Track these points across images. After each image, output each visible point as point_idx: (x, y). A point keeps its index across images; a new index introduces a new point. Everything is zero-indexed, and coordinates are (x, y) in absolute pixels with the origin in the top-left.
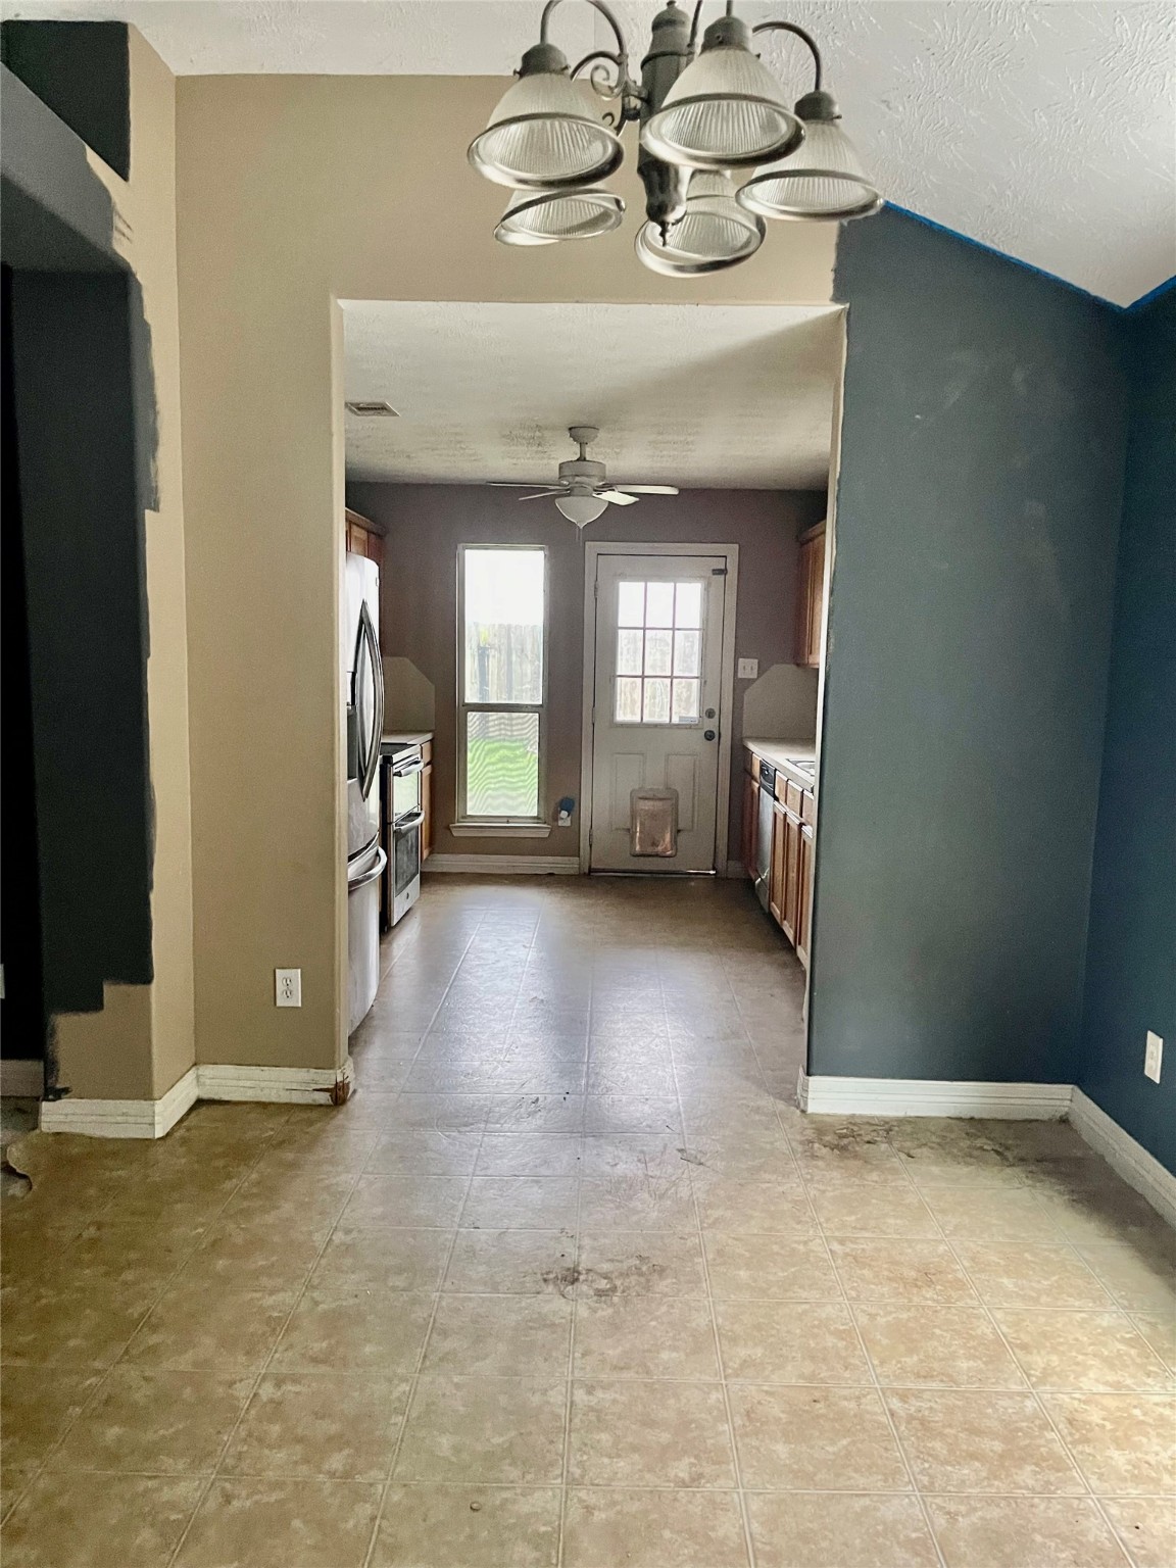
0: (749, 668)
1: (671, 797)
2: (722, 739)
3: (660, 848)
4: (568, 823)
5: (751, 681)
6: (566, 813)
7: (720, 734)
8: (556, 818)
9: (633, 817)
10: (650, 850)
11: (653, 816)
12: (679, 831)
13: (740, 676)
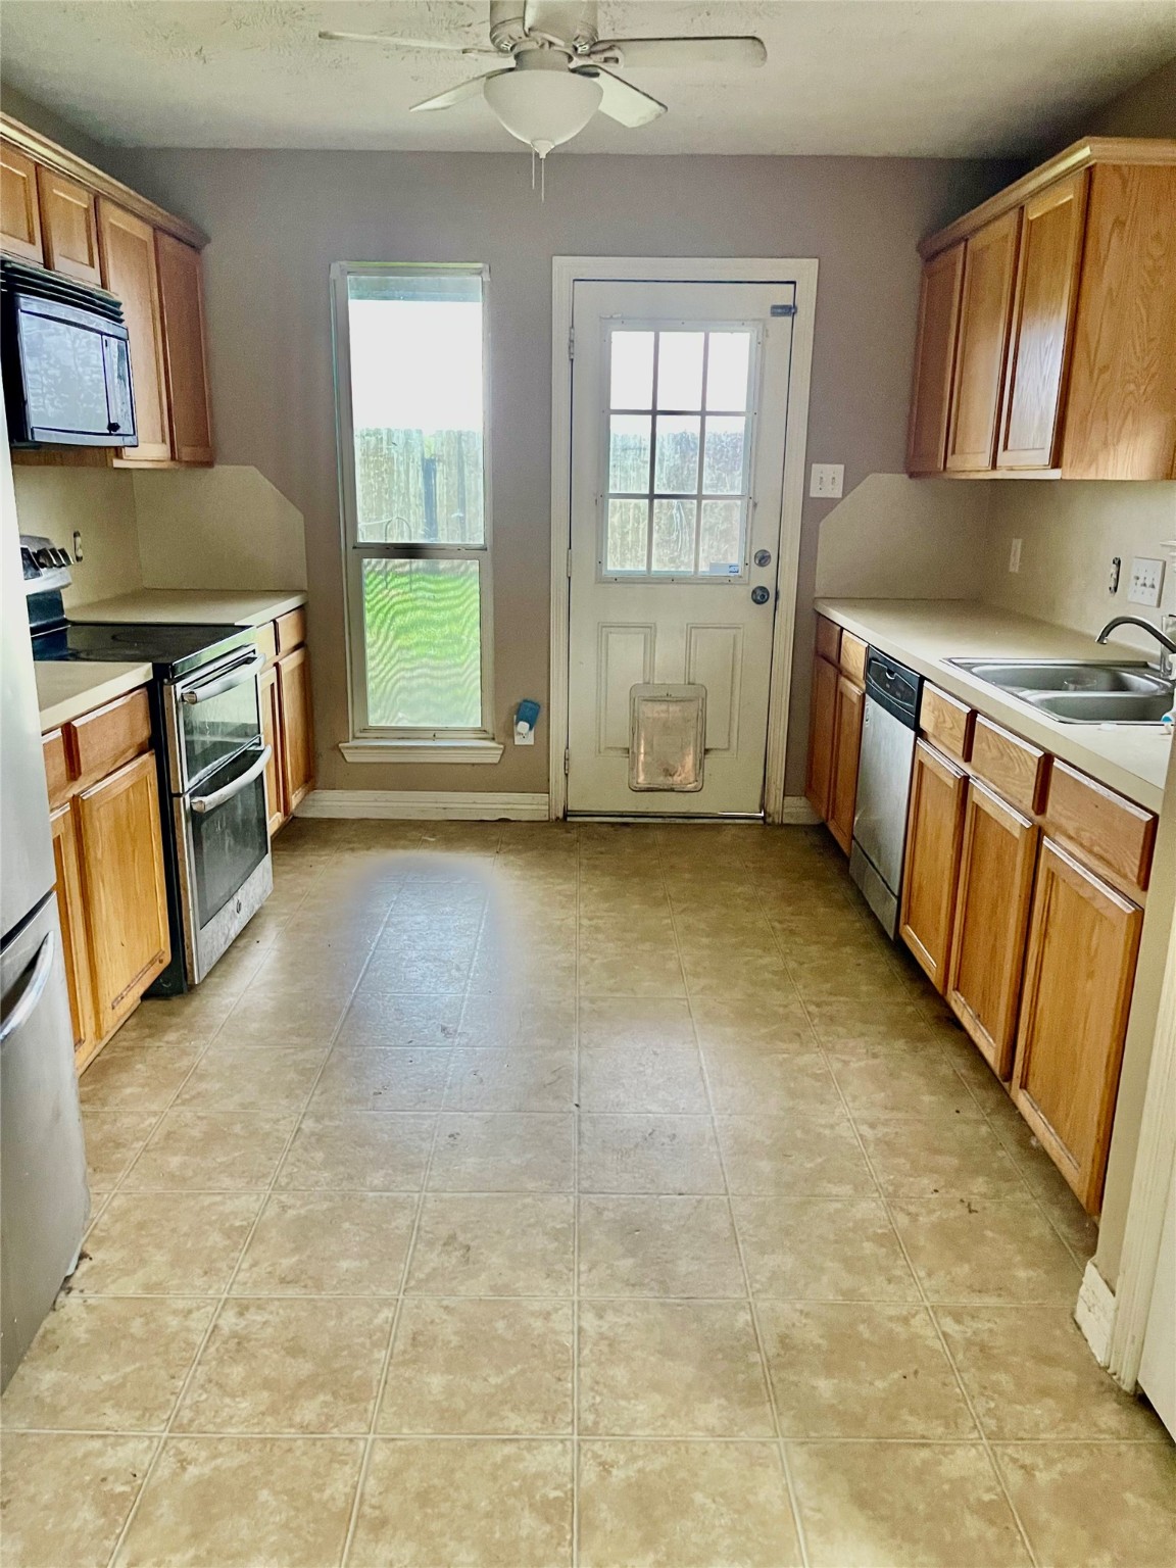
0: (829, 479)
1: (693, 697)
2: (780, 602)
3: (677, 779)
4: (530, 740)
5: (831, 503)
6: (527, 725)
7: (777, 593)
8: (511, 735)
9: (634, 731)
10: (661, 781)
11: (666, 727)
12: (707, 751)
13: (814, 493)
